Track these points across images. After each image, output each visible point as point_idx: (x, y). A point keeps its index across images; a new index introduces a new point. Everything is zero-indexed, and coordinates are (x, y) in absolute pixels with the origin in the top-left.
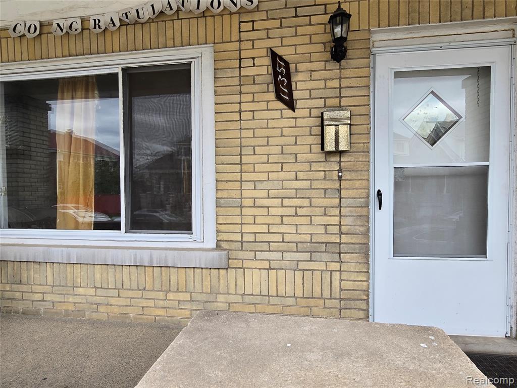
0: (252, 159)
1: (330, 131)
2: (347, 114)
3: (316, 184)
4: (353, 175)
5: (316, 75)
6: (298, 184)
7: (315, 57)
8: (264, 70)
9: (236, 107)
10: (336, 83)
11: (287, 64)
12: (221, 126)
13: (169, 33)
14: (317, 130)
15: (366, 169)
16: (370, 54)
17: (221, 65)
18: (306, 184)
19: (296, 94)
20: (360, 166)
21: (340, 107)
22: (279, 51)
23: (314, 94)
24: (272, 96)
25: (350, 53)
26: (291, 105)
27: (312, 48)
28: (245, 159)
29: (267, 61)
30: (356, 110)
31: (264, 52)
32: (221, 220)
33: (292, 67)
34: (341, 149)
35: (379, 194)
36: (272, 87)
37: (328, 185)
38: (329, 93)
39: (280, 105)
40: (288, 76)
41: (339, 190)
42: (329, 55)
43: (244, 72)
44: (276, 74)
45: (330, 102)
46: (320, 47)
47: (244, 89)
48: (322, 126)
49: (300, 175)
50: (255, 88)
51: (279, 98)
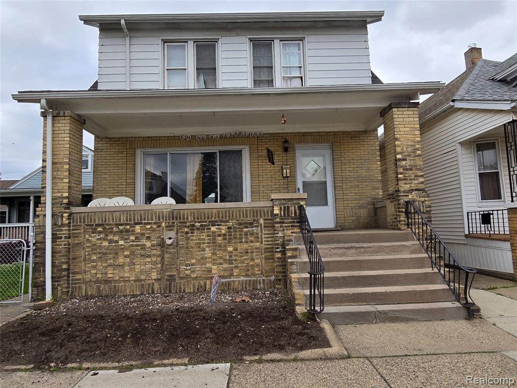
0: (262, 179)
1: (285, 171)
2: (289, 167)
3: (281, 186)
4: (291, 183)
5: (280, 155)
6: (276, 186)
7: (279, 150)
8: (265, 153)
9: (257, 164)
10: (286, 158)
11: (272, 152)
12: (252, 169)
13: (236, 141)
14: (281, 171)
15: (295, 182)
16: (294, 150)
17: (251, 151)
18: (278, 186)
19: (274, 161)
20: (293, 181)
21: (287, 165)
22: (270, 148)
23: (280, 160)
24: (268, 161)
25: (289, 150)
26: (273, 163)
27: (279, 148)
28: (260, 179)
29: (266, 151)
30: (292, 165)
31: (265, 148)
32: (253, 197)
33: (273, 153)
34: (288, 176)
35: (299, 189)
36: (267, 158)
37: (285, 186)
38: (283, 160)
39: (270, 163)
40: (272, 155)
41: (288, 187)
42: (283, 150)
43: (259, 154)
44: (269, 155)
45: (284, 163)
46: (281, 148)
47: (259, 159)
48: (282, 169)
49: (277, 184)
50: (263, 158)
51: (270, 161)
